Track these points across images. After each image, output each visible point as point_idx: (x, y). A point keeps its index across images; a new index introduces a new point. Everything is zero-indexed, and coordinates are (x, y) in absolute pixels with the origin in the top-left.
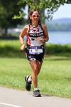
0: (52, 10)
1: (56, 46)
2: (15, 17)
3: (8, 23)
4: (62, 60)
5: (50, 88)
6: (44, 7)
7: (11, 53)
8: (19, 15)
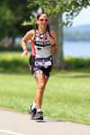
0: (72, 14)
1: (77, 60)
2: (25, 24)
3: (16, 30)
4: (84, 77)
5: (69, 113)
6: (62, 10)
7: (20, 69)
8: (30, 20)
